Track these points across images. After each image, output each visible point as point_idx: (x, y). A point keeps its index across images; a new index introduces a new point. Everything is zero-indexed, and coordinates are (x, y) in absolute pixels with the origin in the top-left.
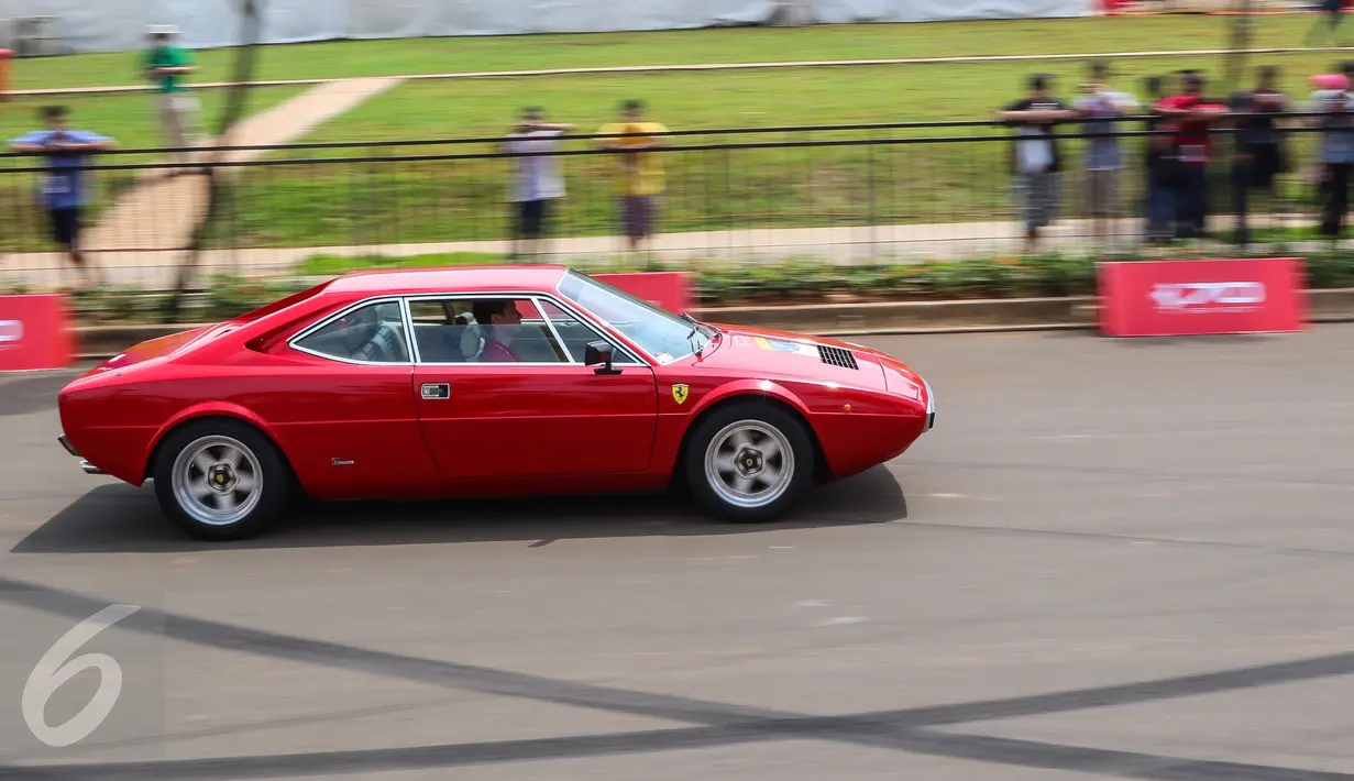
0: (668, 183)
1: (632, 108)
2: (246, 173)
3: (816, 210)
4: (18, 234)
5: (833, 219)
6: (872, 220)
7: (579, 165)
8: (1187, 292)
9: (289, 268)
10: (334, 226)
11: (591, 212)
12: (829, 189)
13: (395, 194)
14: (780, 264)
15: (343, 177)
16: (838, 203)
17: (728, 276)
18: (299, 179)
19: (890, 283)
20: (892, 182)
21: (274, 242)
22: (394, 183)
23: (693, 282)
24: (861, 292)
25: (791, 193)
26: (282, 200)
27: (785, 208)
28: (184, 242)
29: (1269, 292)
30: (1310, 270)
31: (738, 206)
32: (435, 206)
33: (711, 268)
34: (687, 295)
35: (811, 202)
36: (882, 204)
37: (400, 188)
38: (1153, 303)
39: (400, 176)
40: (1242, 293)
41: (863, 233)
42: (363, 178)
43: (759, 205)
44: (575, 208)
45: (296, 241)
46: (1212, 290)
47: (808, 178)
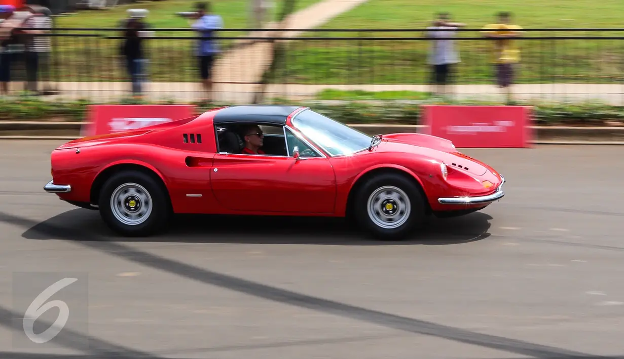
0: (522, 57)
1: (504, 16)
2: (291, 43)
3: (602, 74)
4: (171, 72)
5: (611, 80)
7: (471, 46)
9: (312, 96)
10: (338, 74)
11: (478, 72)
12: (609, 63)
13: (372, 58)
14: (582, 103)
15: (343, 48)
16: (615, 71)
17: (552, 109)
18: (321, 48)
21: (306, 81)
22: (372, 51)
23: (532, 112)
25: (588, 64)
26: (311, 59)
27: (582, 72)
28: (258, 79)
31: (559, 71)
32: (392, 65)
33: (541, 104)
34: (529, 119)
35: (599, 69)
37: (375, 54)
39: (376, 48)
42: (355, 48)
43: (571, 71)
44: (469, 68)
45: (317, 81)
47: (599, 57)
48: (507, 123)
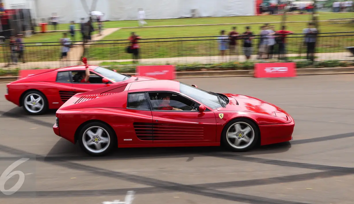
2: (91, 46)
3: (199, 53)
4: (48, 58)
5: (203, 55)
6: (210, 55)
8: (272, 69)
9: (99, 64)
10: (107, 56)
11: (156, 54)
12: (202, 49)
13: (119, 50)
14: (192, 63)
15: (108, 47)
16: (204, 52)
17: (182, 66)
18: (101, 47)
19: (213, 67)
20: (214, 48)
21: (96, 59)
22: (118, 48)
23: (175, 67)
24: (208, 69)
25: (194, 50)
26: (97, 52)
27: (193, 53)
28: (79, 59)
29: (289, 69)
30: (297, 65)
31: (184, 52)
33: (179, 64)
34: (174, 70)
35: (198, 51)
36: (212, 52)
37: (120, 49)
38: (265, 71)
39: (120, 47)
40: (283, 69)
41: (208, 58)
42: (113, 47)
43: (188, 52)
44: (153, 53)
45: (100, 59)
46: (277, 69)
47: (198, 47)
48: (166, 71)
